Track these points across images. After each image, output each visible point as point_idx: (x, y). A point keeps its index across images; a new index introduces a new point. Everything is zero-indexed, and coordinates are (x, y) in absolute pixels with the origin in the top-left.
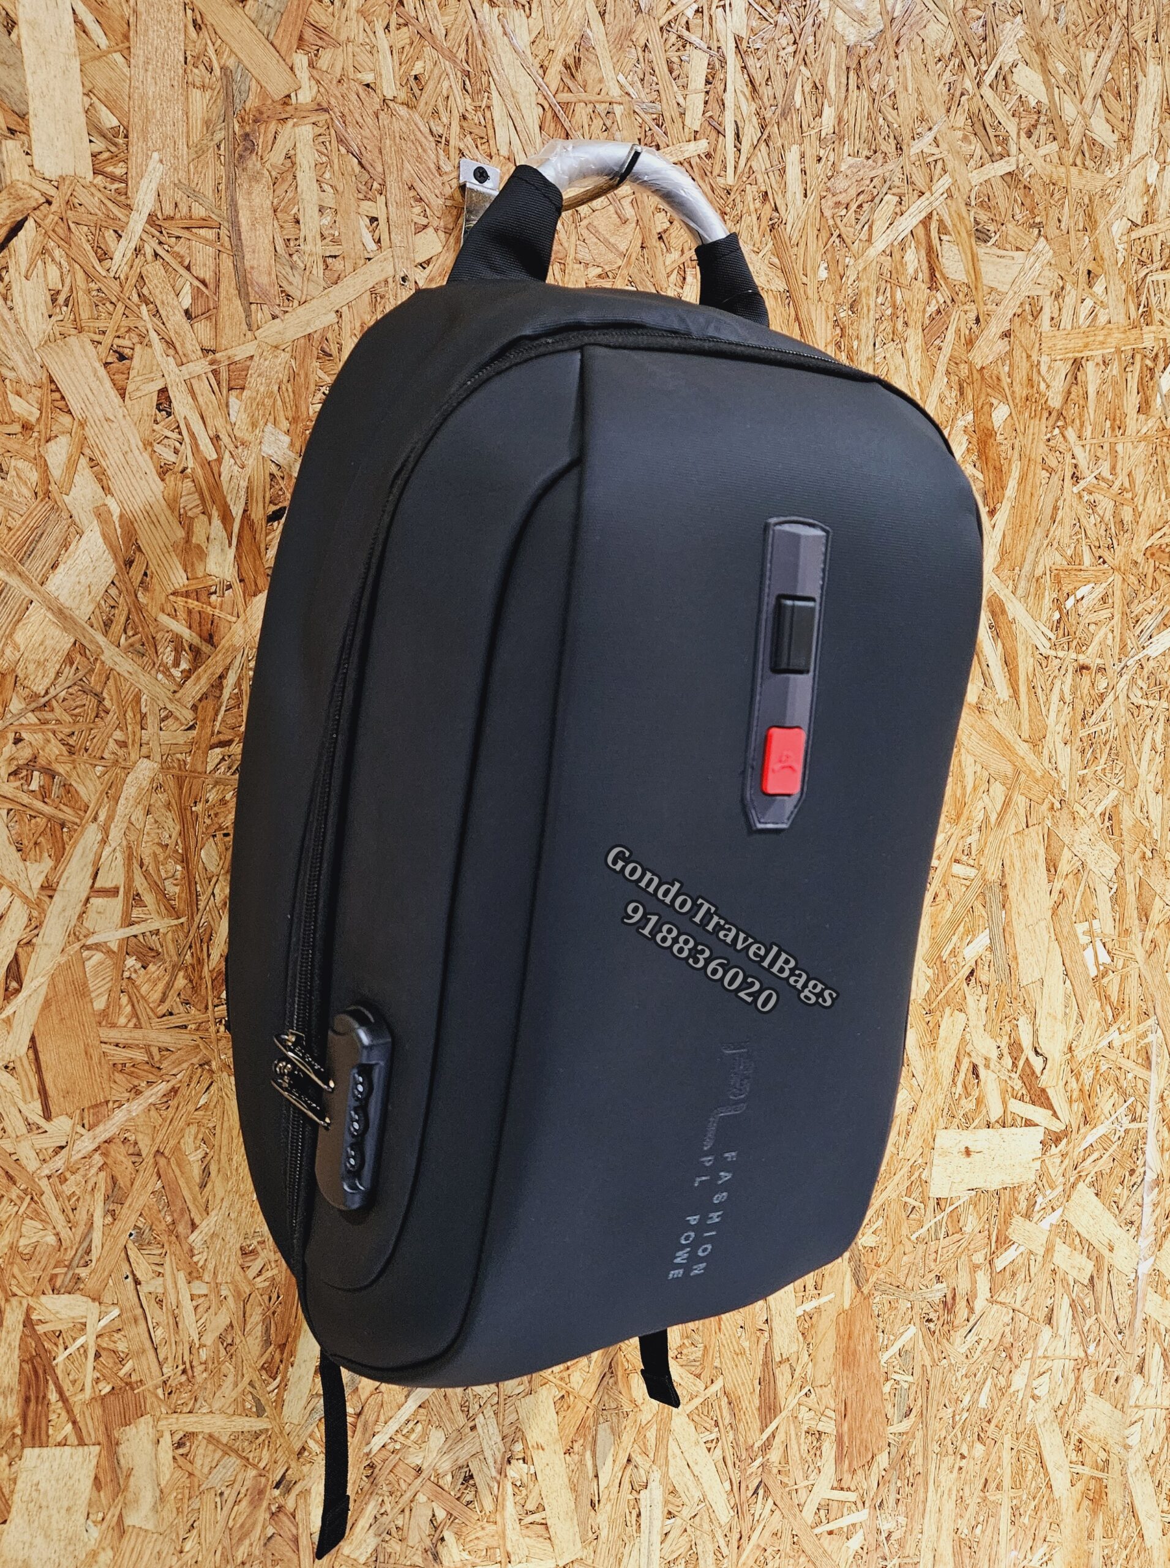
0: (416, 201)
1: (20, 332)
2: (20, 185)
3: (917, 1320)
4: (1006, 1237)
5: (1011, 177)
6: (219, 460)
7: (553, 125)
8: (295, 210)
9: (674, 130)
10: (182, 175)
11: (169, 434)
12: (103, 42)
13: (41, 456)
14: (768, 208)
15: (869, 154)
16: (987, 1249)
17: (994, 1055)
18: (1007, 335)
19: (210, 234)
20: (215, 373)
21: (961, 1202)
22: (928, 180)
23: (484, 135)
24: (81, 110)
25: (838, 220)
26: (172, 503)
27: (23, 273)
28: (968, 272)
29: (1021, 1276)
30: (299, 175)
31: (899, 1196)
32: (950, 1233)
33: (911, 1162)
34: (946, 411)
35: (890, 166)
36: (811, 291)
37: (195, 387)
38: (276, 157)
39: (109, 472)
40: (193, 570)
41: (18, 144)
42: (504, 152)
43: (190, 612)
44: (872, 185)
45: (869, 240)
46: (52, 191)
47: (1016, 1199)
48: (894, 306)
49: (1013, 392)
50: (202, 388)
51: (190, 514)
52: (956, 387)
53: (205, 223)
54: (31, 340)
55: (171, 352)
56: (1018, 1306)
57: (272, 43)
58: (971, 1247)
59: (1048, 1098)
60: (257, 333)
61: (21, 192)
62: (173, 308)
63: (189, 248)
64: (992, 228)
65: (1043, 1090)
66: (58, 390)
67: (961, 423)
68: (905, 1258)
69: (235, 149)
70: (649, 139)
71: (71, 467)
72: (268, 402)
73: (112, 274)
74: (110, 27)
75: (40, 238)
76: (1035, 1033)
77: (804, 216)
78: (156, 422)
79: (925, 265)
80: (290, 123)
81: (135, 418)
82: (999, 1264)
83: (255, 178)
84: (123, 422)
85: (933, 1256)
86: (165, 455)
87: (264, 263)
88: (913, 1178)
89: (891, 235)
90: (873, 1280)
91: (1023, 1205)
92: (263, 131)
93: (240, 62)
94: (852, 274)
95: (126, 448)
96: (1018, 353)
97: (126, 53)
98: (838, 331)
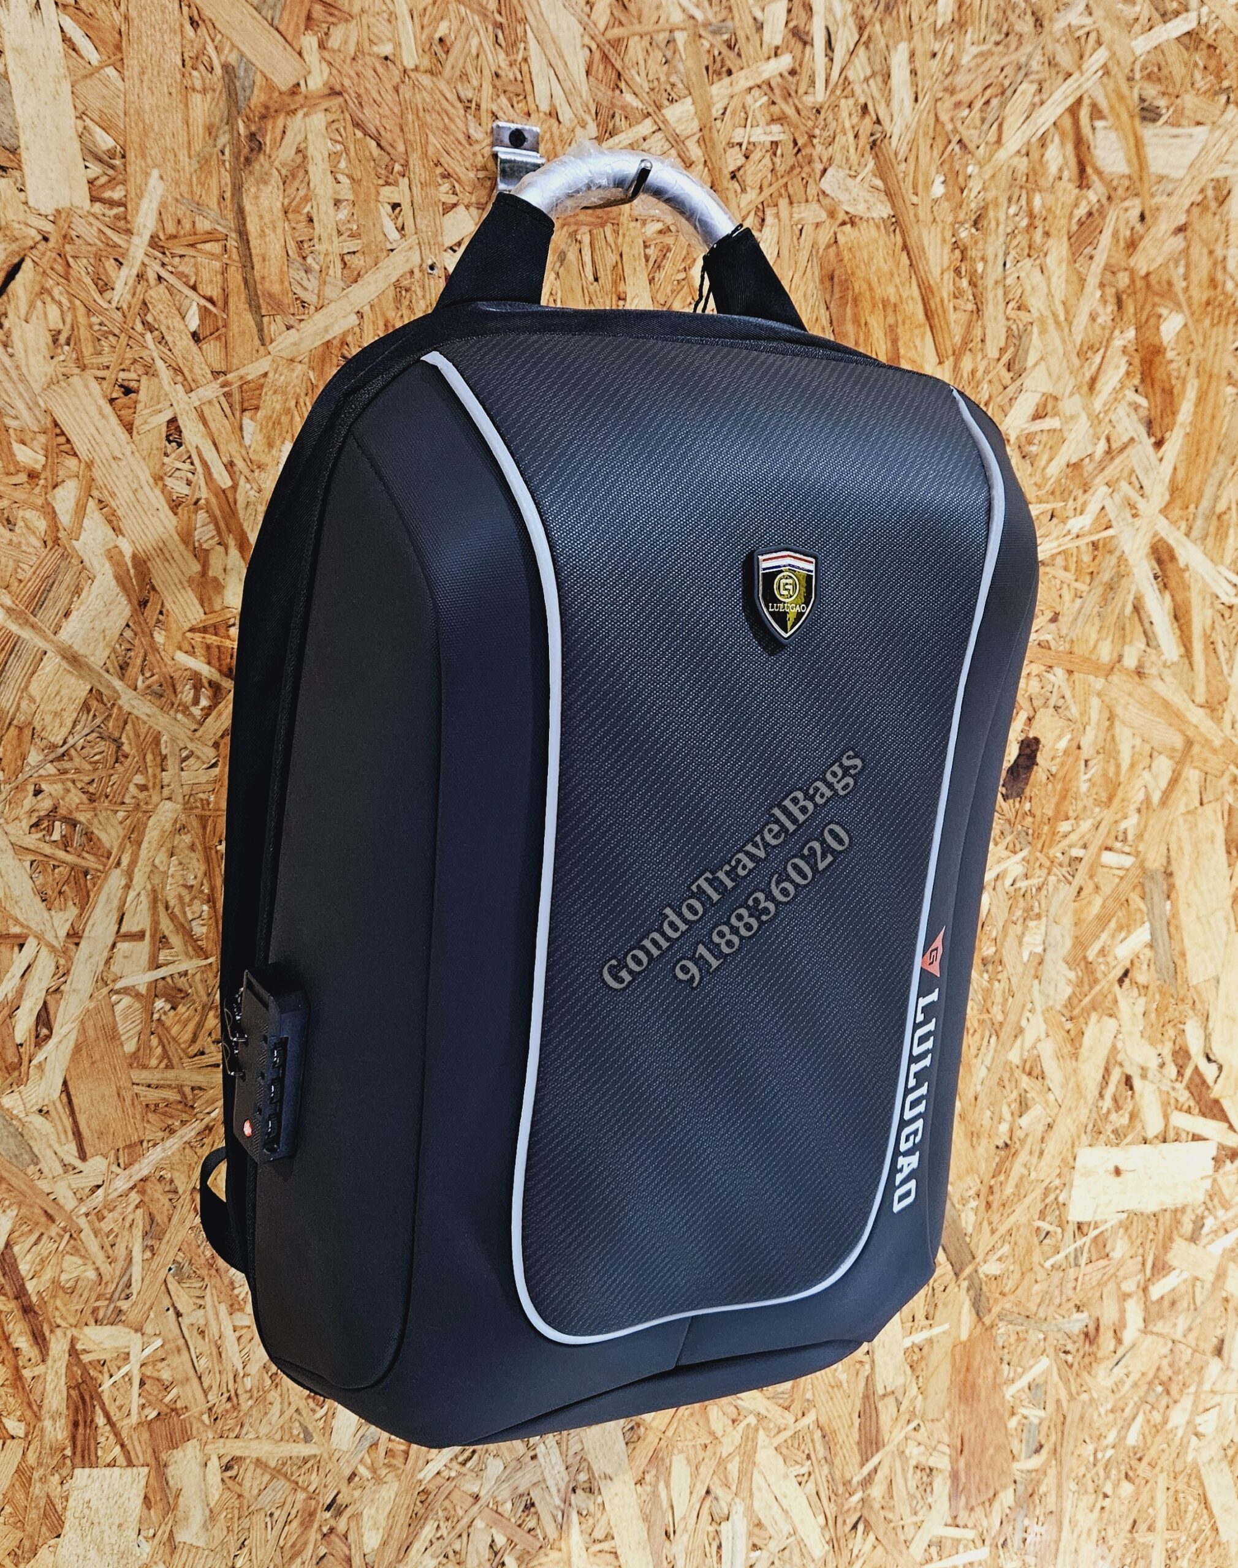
0: (444, 177)
1: (23, 379)
2: (16, 226)
3: (1051, 1351)
4: (1165, 1264)
5: (1191, 39)
6: (235, 487)
7: (601, 67)
8: (307, 209)
9: (748, 50)
10: (184, 188)
11: (180, 465)
12: (94, 57)
13: (49, 504)
14: (867, 125)
15: (998, 38)
16: (1140, 1277)
17: (1153, 1063)
18: (1181, 229)
19: (215, 247)
20: (226, 395)
21: (1108, 1226)
22: (1077, 57)
23: (519, 91)
24: (75, 136)
25: (959, 124)
26: (186, 537)
27: (23, 316)
28: (1129, 161)
29: (1183, 1304)
30: (311, 169)
31: (1030, 1222)
32: (1094, 1258)
33: (1045, 1184)
34: (1098, 331)
35: (1027, 48)
36: (924, 214)
37: (207, 413)
38: (285, 153)
39: (119, 513)
40: (211, 604)
41: (11, 181)
42: (545, 107)
43: (208, 647)
44: (1002, 76)
45: (999, 141)
46: (48, 227)
47: (1179, 1222)
48: (1031, 215)
49: (1190, 298)
50: (214, 415)
51: (205, 546)
52: (1112, 300)
53: (211, 237)
54: (34, 385)
55: (180, 378)
56: (1178, 1336)
57: (277, 30)
58: (1121, 1273)
59: (1222, 1110)
60: (270, 348)
61: (16, 233)
62: (181, 332)
63: (195, 265)
64: (1162, 103)
65: (1216, 1102)
66: (63, 434)
67: (1118, 343)
68: (1037, 1287)
69: (240, 152)
70: (718, 64)
71: (80, 510)
72: (285, 420)
73: (114, 305)
74: (101, 40)
75: (38, 278)
76: (1207, 1038)
77: (914, 125)
78: (166, 455)
79: (1072, 161)
80: (300, 114)
81: (145, 453)
82: (1157, 1291)
83: (264, 180)
84: (132, 460)
85: (1072, 1284)
86: (178, 489)
87: (275, 270)
88: (1048, 1201)
89: (1028, 130)
90: (996, 1310)
91: (1187, 1227)
92: (270, 127)
93: (242, 55)
94: (975, 185)
95: (135, 486)
96: (1198, 252)
97: (119, 64)
98: (957, 252)
